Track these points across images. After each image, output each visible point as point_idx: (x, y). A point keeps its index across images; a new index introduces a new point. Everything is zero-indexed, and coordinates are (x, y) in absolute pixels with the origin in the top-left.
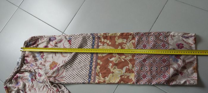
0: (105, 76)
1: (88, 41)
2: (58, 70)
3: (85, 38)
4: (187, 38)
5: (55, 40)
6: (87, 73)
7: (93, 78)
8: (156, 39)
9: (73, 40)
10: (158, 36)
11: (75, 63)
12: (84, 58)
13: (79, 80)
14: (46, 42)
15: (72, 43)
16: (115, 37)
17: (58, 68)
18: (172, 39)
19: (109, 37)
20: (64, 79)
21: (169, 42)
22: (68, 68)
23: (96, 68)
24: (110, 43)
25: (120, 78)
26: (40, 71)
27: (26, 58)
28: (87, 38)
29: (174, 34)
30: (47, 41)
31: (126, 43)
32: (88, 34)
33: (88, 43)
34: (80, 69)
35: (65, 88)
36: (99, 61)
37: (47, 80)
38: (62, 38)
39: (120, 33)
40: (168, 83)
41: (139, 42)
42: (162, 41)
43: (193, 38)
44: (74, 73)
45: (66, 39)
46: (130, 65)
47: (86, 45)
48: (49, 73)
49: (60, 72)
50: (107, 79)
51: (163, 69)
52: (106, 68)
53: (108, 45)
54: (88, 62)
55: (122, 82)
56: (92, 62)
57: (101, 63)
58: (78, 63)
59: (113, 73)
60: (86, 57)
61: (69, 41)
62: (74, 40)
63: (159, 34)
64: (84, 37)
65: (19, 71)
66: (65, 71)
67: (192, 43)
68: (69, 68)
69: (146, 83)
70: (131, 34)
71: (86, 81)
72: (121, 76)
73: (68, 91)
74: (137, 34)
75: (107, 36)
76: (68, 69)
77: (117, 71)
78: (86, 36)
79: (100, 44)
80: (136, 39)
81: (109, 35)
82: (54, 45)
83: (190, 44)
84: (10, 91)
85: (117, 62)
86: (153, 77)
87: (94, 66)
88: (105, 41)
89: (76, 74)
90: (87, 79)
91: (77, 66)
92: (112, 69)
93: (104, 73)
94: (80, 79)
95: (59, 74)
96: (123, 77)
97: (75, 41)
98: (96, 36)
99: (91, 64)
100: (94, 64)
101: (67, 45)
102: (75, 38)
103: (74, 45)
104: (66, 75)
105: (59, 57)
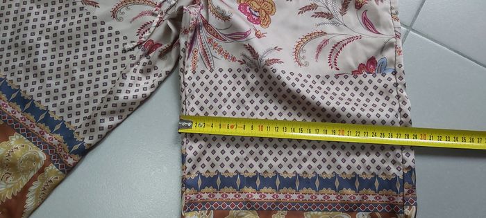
2: (237, 35)
6: (227, 167)
7: (205, 196)
9: (375, 81)
11: (271, 106)
15: (360, 77)
17: (245, 35)
20: (200, 66)
22: (248, 75)
23: (250, 206)
35: (164, 75)
45: (383, 49)
49: (228, 46)
54: (275, 165)
56: (274, 187)
61: (371, 65)
62: (376, 88)
66: (235, 65)
68: (248, 83)
71: (194, 167)
73: (148, 92)
76: (244, 77)
87: (256, 196)
90: (203, 171)
95: (220, 43)
97: (371, 94)
98: (400, 200)
99: (268, 182)
100: (269, 195)
101: (351, 58)
102: (385, 92)
103: (351, 88)
104: (216, 71)
105: (296, 28)
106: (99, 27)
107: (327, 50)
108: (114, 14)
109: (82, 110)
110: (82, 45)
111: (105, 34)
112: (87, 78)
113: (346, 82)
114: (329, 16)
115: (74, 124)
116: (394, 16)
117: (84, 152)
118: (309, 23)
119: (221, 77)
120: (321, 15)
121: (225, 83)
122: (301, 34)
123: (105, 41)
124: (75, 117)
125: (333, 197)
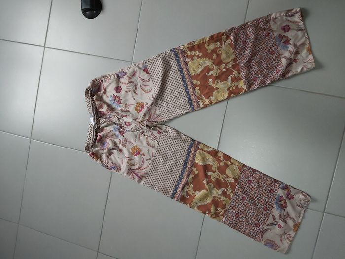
0: (208, 96)
1: (170, 62)
2: (149, 110)
3: (165, 59)
4: (293, 15)
5: (126, 76)
6: (186, 101)
7: (195, 104)
8: (256, 29)
9: (150, 68)
10: (256, 24)
11: (166, 94)
12: (175, 85)
13: (180, 112)
14: (115, 82)
15: (150, 72)
16: (204, 43)
17: (148, 107)
18: (275, 23)
19: (196, 47)
20: (161, 118)
21: (272, 27)
22: (159, 103)
23: (194, 91)
24: (200, 55)
25: (227, 92)
26: (125, 119)
27: (100, 110)
28: (167, 58)
29: (276, 15)
30: (116, 80)
31: (220, 47)
32: (167, 51)
33: (171, 64)
34: (176, 99)
35: (166, 126)
36: (195, 82)
37: (141, 127)
38: (134, 70)
39: (208, 37)
40: (284, 76)
41: (236, 40)
42: (264, 29)
43: (299, 14)
44: (170, 107)
45: (140, 68)
46: (235, 72)
47: (170, 68)
48: (139, 118)
49: (153, 112)
50: (213, 98)
51: (273, 63)
52: (207, 87)
53: (198, 57)
54: (181, 88)
55: (232, 95)
56: (187, 86)
57: (199, 83)
58: (169, 93)
59: (217, 89)
60: (176, 83)
61: (146, 70)
62: (152, 67)
63: (258, 21)
64: (163, 58)
65: (98, 129)
66: (157, 108)
67: (299, 21)
68: (161, 103)
69: (260, 85)
70: (224, 33)
71: (188, 109)
72: (228, 89)
73: (172, 129)
74: (231, 30)
75: (193, 46)
77: (221, 85)
78: (166, 56)
79: (187, 60)
80: (232, 37)
81: (196, 44)
82: (128, 82)
83: (296, 22)
84: (99, 156)
85: (218, 74)
86: (266, 76)
87: (191, 90)
88: (193, 54)
89: (174, 107)
90: (189, 107)
91: (169, 97)
92: (215, 85)
93: (207, 93)
94: (181, 110)
96: (231, 89)
97: (154, 67)
98: (180, 51)
99: (186, 88)
100: (190, 87)
101: (145, 76)
102: (152, 64)
103: (154, 73)
104: (160, 113)
105: (142, 94)
106: (158, 150)
107: (145, 84)
108: (154, 147)
109: (183, 146)
110: (165, 152)
111: (160, 147)
112: (174, 148)
113: (152, 75)
114: (135, 86)
115: (187, 146)
116: (130, 68)
117: (193, 140)
118: (139, 91)
119: (162, 111)
120: (136, 88)
121: (163, 109)
122: (143, 92)
123: (162, 147)
124: (185, 147)
125: (185, 69)
